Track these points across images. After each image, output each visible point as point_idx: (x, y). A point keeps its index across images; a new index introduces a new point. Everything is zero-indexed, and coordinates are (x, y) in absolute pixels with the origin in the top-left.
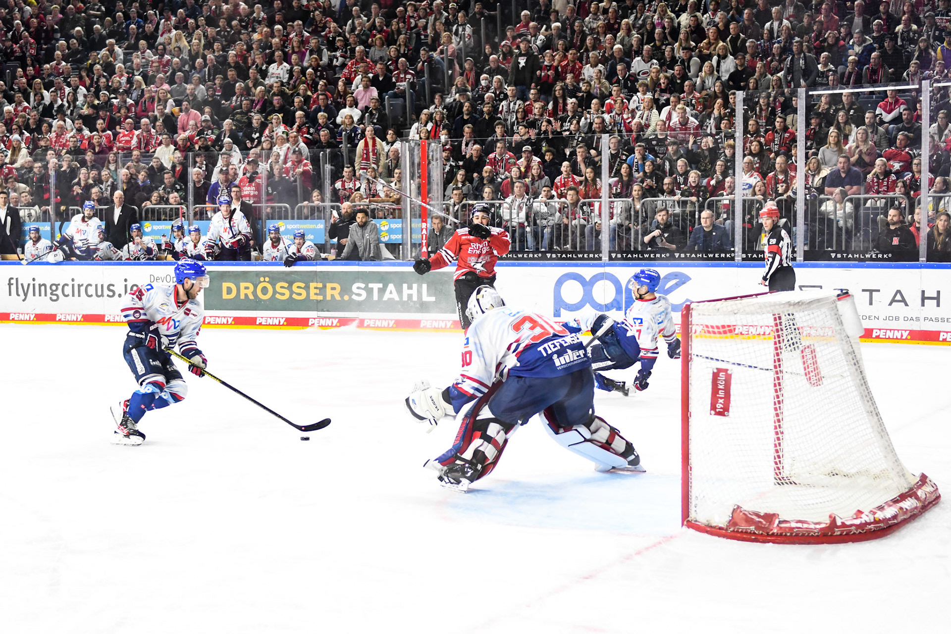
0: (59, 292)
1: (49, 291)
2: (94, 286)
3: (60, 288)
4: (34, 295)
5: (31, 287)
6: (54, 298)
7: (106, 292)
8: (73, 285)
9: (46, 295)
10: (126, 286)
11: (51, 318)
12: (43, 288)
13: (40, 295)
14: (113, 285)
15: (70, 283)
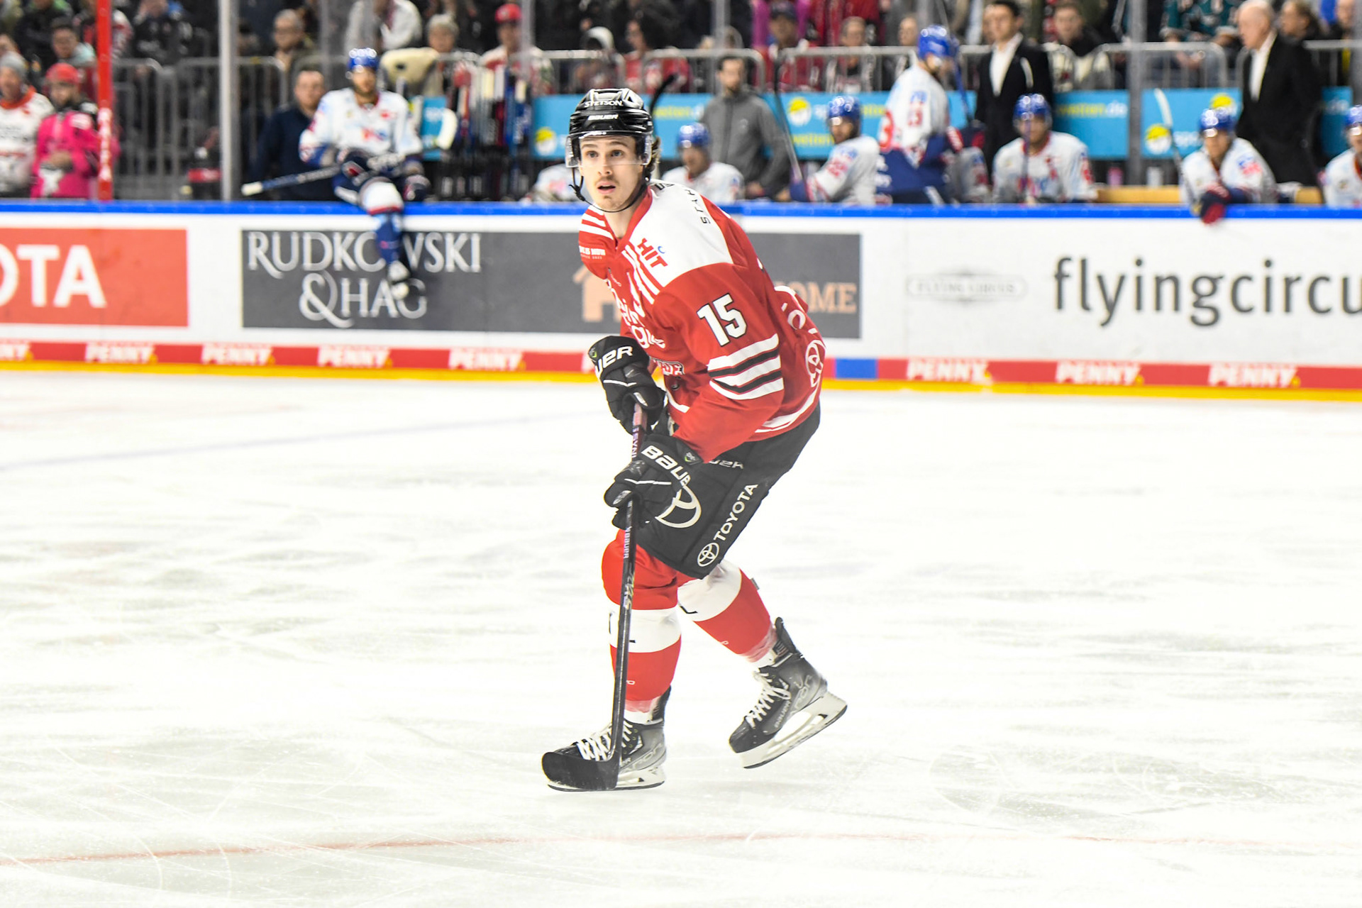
0: (1222, 300)
1: (1187, 297)
2: (1336, 286)
3: (1225, 288)
4: (1139, 306)
5: (1129, 288)
6: (1205, 316)
8: (1268, 281)
9: (1177, 307)
11: (1193, 376)
12: (1168, 288)
13: (1158, 307)
15: (1259, 273)
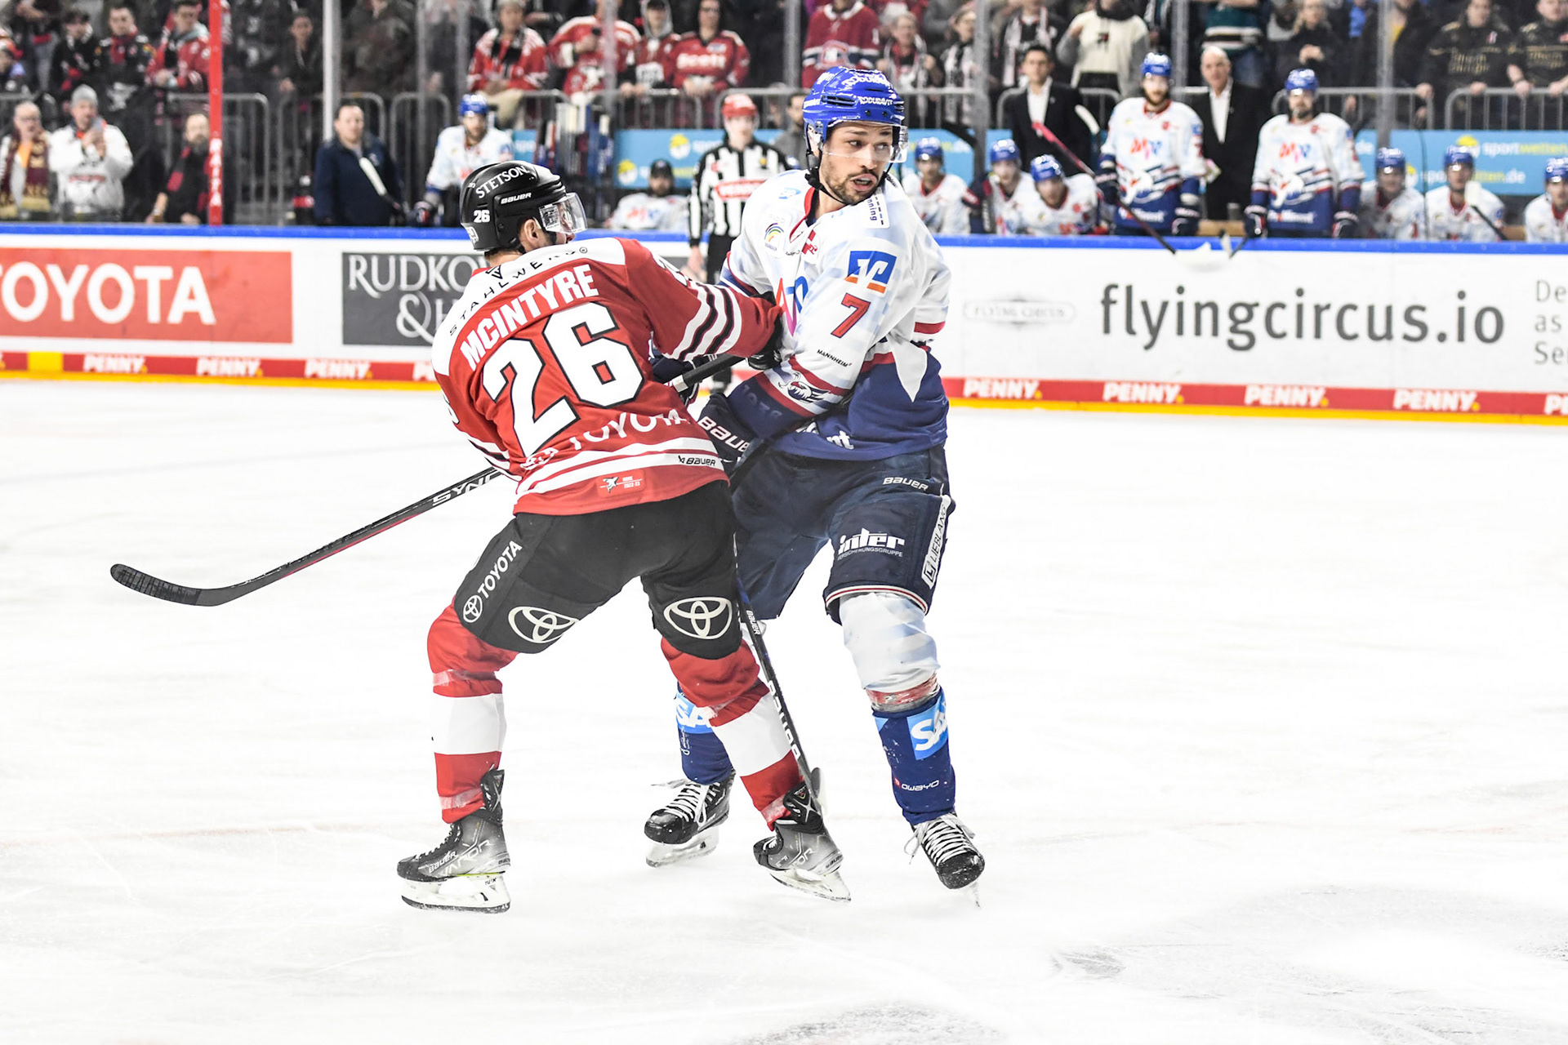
0: (1257, 326)
1: (1225, 322)
2: (1363, 313)
3: (1260, 314)
4: (1180, 331)
5: (1171, 314)
6: (1241, 340)
7: (1400, 326)
8: (1300, 308)
9: (1215, 332)
10: (1461, 311)
11: (1229, 397)
13: (1198, 332)
14: (1422, 309)
15: (1292, 301)
